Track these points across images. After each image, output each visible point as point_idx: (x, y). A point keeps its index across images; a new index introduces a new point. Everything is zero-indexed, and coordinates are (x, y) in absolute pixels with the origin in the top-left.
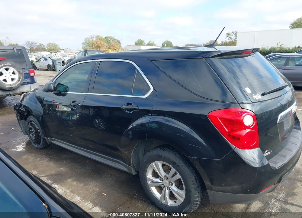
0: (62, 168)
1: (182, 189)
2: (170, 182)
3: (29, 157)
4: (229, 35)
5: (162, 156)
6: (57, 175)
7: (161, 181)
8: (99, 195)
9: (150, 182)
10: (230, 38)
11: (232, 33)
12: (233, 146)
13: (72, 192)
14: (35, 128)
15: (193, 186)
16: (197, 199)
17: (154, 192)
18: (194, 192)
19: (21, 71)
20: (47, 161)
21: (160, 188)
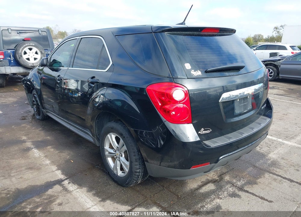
0: (49, 137)
1: (128, 161)
2: (121, 153)
3: (27, 126)
4: (277, 29)
5: (113, 128)
6: (41, 142)
7: (114, 152)
8: (68, 161)
9: (107, 153)
10: (278, 32)
11: (281, 27)
12: (164, 119)
13: (46, 156)
14: (37, 101)
15: (134, 157)
16: (138, 171)
17: (110, 163)
18: (135, 163)
19: (43, 52)
20: (40, 130)
21: (114, 159)
